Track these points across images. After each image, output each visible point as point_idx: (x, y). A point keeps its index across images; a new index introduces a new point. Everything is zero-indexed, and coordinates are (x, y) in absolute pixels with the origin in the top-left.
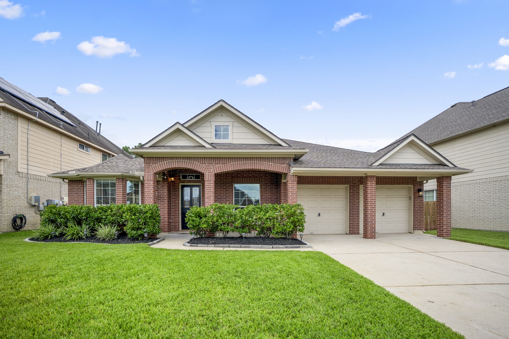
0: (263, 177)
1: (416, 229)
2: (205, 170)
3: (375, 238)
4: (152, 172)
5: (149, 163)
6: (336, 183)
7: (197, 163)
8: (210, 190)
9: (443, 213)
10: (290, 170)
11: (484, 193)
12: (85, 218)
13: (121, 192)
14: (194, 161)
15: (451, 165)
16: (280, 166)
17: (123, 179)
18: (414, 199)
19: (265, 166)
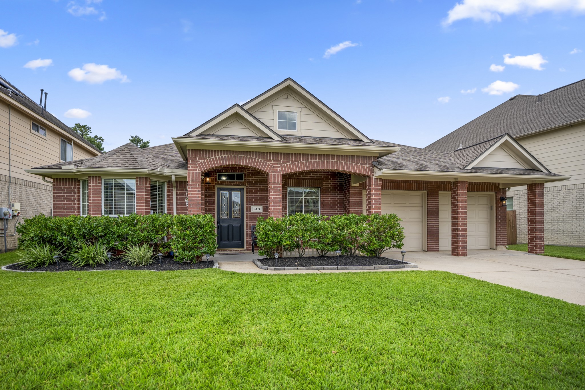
0: (324, 179)
1: (499, 245)
2: (270, 169)
3: (466, 255)
4: (199, 170)
5: (195, 158)
6: (413, 189)
7: (260, 160)
8: (276, 195)
9: (535, 225)
10: (373, 172)
11: (558, 203)
12: (103, 234)
13: (143, 198)
14: (256, 157)
15: (545, 171)
16: (362, 166)
17: (146, 178)
18: (496, 209)
19: (344, 166)
